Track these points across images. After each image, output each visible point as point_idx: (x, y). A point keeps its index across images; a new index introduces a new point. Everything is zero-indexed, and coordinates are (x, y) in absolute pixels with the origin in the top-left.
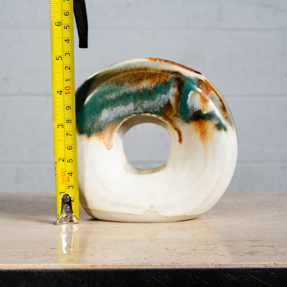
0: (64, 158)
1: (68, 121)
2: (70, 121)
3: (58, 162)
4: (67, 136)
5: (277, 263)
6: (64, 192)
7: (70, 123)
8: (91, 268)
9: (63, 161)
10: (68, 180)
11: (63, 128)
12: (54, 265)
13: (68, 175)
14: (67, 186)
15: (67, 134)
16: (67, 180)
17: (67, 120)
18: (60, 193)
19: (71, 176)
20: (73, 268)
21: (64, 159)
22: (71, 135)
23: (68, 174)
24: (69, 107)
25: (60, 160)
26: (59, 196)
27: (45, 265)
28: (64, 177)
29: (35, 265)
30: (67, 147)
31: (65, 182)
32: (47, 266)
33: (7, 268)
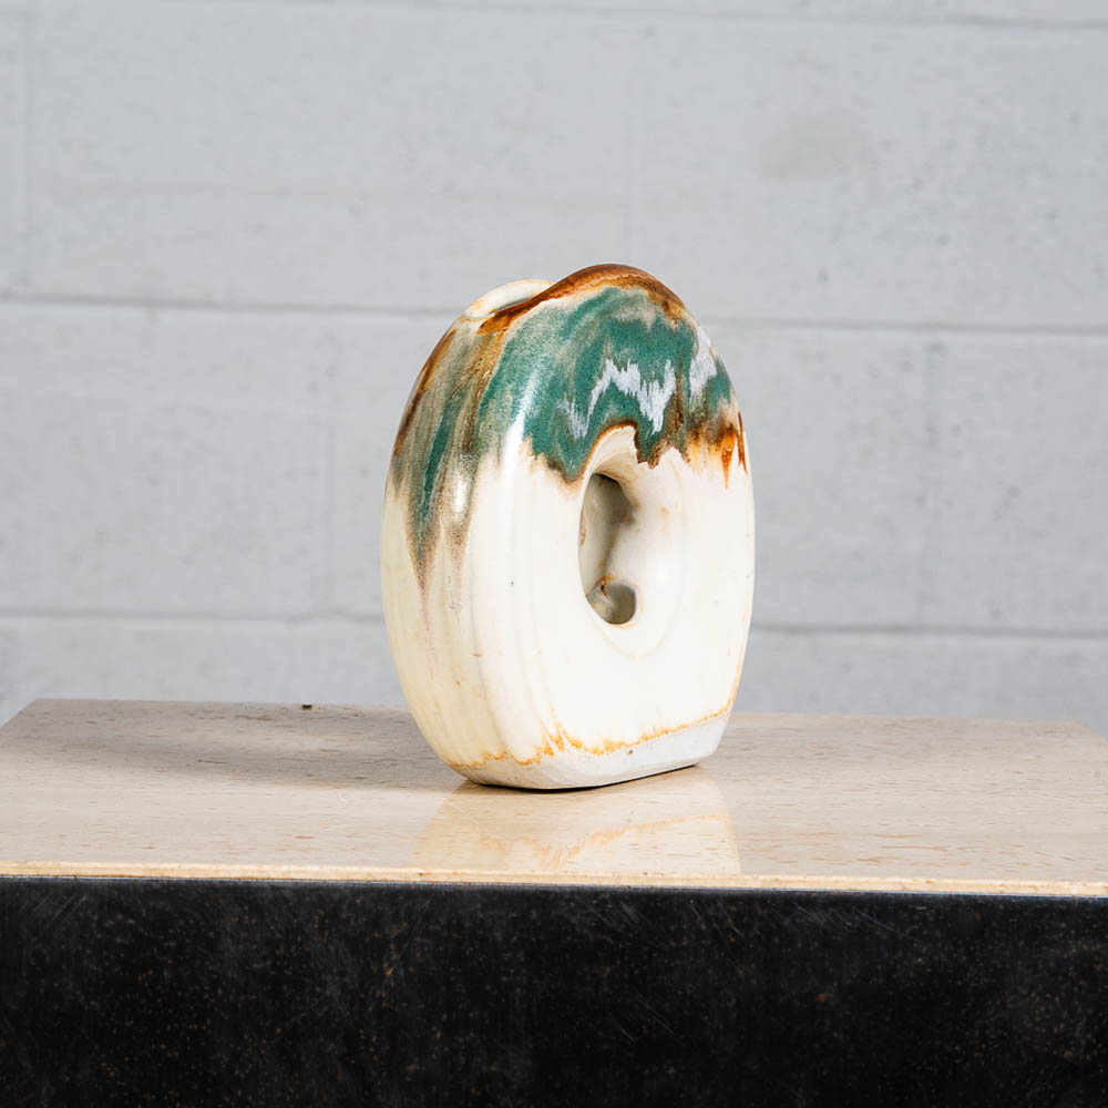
5: (934, 880)
8: (418, 880)
12: (316, 868)
20: (370, 879)
27: (293, 868)
29: (265, 868)
32: (297, 872)
33: (186, 876)
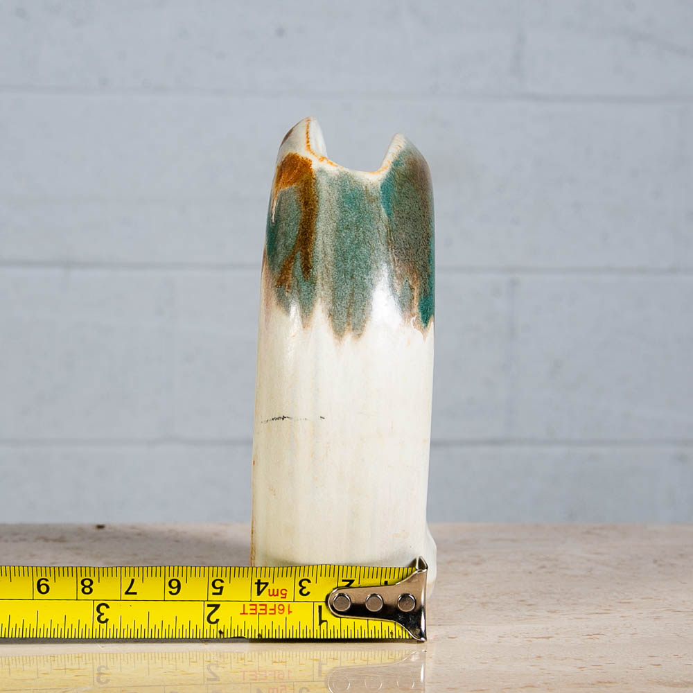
0: (207, 603)
1: (87, 590)
2: (87, 583)
3: (220, 626)
4: (135, 593)
6: (320, 607)
7: (92, 583)
9: (217, 607)
10: (280, 595)
11: (108, 607)
13: (265, 593)
14: (299, 597)
15: (127, 593)
16: (278, 598)
17: (83, 590)
18: (321, 622)
19: (267, 584)
21: (209, 606)
22: (133, 580)
23: (259, 593)
24: (39, 586)
25: (213, 619)
26: (330, 627)
28: (270, 606)
30: (171, 593)
31: (286, 605)
